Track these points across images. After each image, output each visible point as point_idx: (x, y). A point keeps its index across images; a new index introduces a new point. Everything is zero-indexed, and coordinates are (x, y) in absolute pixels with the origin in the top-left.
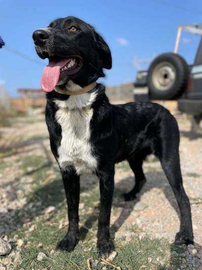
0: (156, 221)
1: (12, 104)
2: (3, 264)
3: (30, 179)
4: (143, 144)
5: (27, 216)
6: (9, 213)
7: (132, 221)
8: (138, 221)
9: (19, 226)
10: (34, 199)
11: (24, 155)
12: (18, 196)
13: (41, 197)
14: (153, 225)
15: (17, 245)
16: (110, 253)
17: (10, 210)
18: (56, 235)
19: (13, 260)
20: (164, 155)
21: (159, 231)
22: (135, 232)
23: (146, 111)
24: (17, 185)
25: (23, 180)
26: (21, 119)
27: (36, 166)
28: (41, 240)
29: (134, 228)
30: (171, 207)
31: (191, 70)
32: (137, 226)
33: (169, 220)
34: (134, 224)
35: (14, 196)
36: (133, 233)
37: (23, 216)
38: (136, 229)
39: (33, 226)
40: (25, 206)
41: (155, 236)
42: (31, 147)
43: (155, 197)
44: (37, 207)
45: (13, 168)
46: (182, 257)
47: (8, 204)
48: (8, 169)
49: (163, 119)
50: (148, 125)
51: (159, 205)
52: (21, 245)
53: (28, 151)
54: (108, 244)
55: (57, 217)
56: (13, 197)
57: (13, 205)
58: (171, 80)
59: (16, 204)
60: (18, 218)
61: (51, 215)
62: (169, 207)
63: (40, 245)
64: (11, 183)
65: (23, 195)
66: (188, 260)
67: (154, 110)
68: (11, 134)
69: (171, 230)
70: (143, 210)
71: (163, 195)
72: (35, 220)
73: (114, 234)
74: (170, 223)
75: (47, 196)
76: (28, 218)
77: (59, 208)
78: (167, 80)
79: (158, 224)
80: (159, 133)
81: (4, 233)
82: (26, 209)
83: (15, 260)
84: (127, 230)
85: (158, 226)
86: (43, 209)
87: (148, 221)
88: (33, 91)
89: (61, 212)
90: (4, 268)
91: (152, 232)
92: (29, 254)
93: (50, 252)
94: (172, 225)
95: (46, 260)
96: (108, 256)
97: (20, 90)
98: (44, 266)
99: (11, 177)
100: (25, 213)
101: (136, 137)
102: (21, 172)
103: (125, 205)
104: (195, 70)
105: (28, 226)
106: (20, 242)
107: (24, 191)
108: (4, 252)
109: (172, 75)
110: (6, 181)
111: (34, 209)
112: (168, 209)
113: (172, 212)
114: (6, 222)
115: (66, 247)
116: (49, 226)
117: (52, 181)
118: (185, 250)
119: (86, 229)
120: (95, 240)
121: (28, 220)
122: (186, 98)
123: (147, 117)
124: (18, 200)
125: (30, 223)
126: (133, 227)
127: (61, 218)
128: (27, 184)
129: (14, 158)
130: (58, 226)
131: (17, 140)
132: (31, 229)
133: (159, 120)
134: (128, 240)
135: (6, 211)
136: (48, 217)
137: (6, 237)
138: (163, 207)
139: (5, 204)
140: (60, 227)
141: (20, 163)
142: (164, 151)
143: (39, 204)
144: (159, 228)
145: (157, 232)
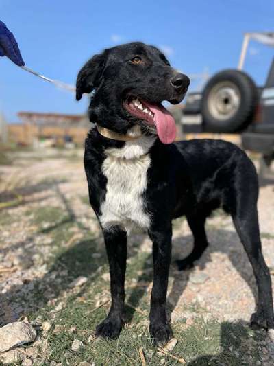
0: (223, 298)
1: (10, 133)
2: (27, 356)
3: (48, 239)
4: (210, 195)
5: (50, 289)
6: (26, 286)
7: (191, 297)
8: (200, 298)
9: (41, 303)
10: (56, 266)
11: (35, 205)
12: (35, 262)
13: (66, 264)
14: (220, 303)
15: (42, 330)
16: (168, 340)
17: (26, 282)
18: (94, 316)
19: (40, 350)
20: (238, 212)
21: (228, 310)
22: (197, 312)
23: (217, 153)
24: (32, 247)
25: (38, 240)
26: (23, 154)
27: (54, 221)
28: (74, 323)
29: (196, 306)
30: (241, 279)
31: (261, 94)
32: (199, 305)
33: (239, 296)
34: (194, 301)
35: (30, 263)
36: (195, 314)
37: (46, 289)
38: (197, 309)
39: (61, 304)
40: (46, 276)
41: (224, 318)
42: (43, 194)
43: (218, 266)
44: (63, 277)
45: (22, 223)
46: (262, 346)
47: (22, 274)
48: (15, 225)
49: (238, 163)
50: (218, 171)
51: (225, 277)
52: (47, 329)
53: (40, 200)
54: (164, 329)
55: (91, 292)
56: (28, 263)
57: (29, 275)
58: (234, 107)
59: (33, 274)
60: (39, 292)
61: (82, 288)
62: (237, 279)
63: (73, 329)
64: (22, 244)
65: (42, 261)
66: (270, 350)
67: (227, 151)
68: (13, 175)
69: (244, 309)
70: (204, 283)
71: (228, 263)
72: (62, 296)
73: (169, 315)
74: (242, 300)
75: (74, 263)
76: (52, 293)
77: (93, 279)
78: (229, 107)
79: (226, 302)
80: (233, 182)
81: (22, 312)
82: (48, 280)
83: (43, 350)
84: (186, 309)
85: (226, 304)
86: (71, 281)
87: (213, 297)
88: (40, 115)
89: (95, 284)
90: (30, 361)
91: (219, 312)
92: (60, 342)
93: (87, 339)
94: (245, 303)
95: (84, 350)
96: (166, 345)
97: (21, 114)
98: (83, 358)
99: (22, 236)
100: (48, 286)
101: (200, 187)
102: (35, 228)
103: (180, 275)
104: (267, 94)
105: (54, 304)
106: (46, 326)
107: (42, 255)
108: (28, 339)
109: (235, 99)
110: (15, 241)
111: (59, 280)
112: (237, 282)
113: (242, 286)
114: (23, 299)
115: (109, 332)
116: (82, 303)
117: (78, 242)
118: (265, 337)
119: (131, 308)
120: (147, 323)
121: (53, 295)
122: (254, 131)
123: (217, 160)
124: (36, 268)
125: (56, 300)
126: (194, 305)
127: (96, 293)
128: (44, 245)
129: (22, 209)
130: (94, 303)
131: (23, 183)
132: (59, 308)
133: (234, 165)
134: (190, 322)
135: (21, 283)
136: (78, 292)
137: (26, 318)
138: (230, 279)
139: (19, 273)
140: (98, 305)
141: (32, 217)
142: (239, 207)
143: (65, 273)
144: (228, 306)
145: (226, 313)
